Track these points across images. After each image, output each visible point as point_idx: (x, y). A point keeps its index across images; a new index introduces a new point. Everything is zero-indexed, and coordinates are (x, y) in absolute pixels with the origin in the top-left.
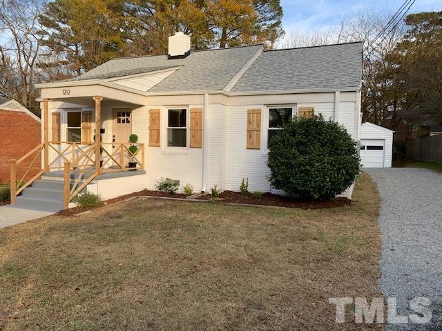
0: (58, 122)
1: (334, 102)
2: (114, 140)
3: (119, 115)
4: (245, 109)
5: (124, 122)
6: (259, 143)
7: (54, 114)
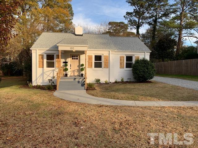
0: (43, 58)
1: (145, 55)
2: (71, 66)
3: (73, 57)
4: (119, 56)
5: (75, 59)
6: (124, 66)
7: (40, 55)
